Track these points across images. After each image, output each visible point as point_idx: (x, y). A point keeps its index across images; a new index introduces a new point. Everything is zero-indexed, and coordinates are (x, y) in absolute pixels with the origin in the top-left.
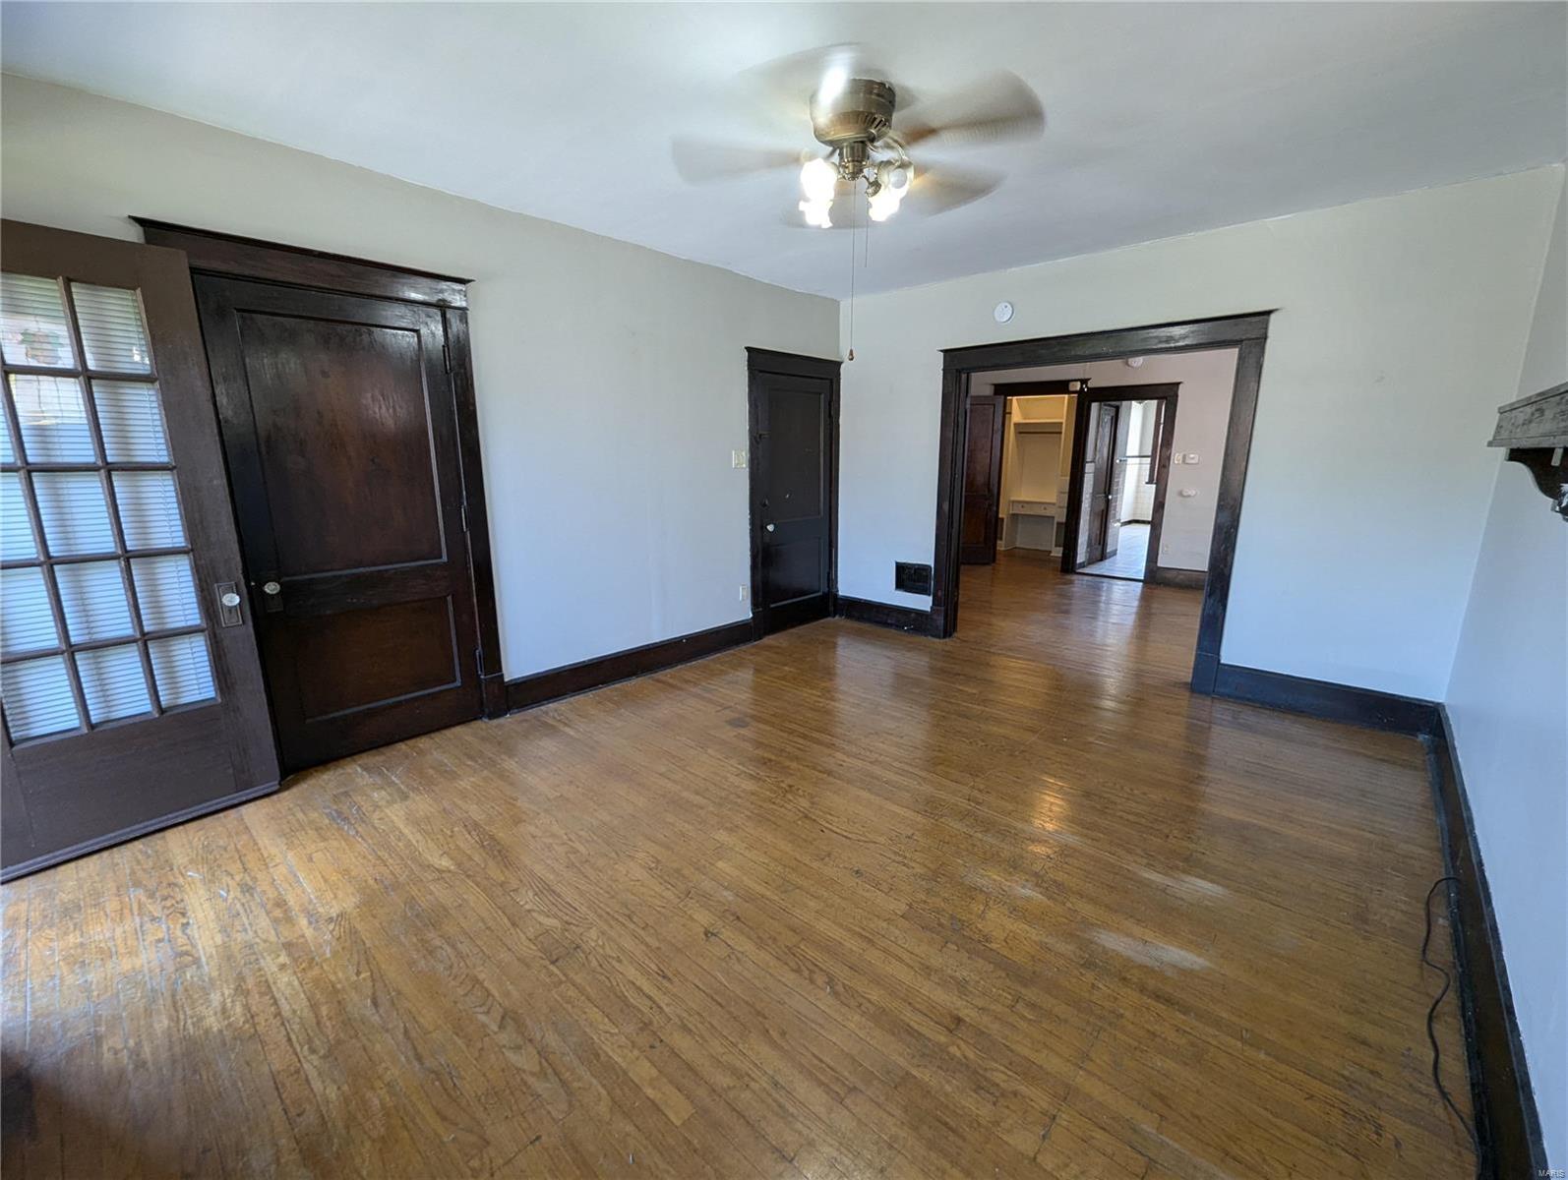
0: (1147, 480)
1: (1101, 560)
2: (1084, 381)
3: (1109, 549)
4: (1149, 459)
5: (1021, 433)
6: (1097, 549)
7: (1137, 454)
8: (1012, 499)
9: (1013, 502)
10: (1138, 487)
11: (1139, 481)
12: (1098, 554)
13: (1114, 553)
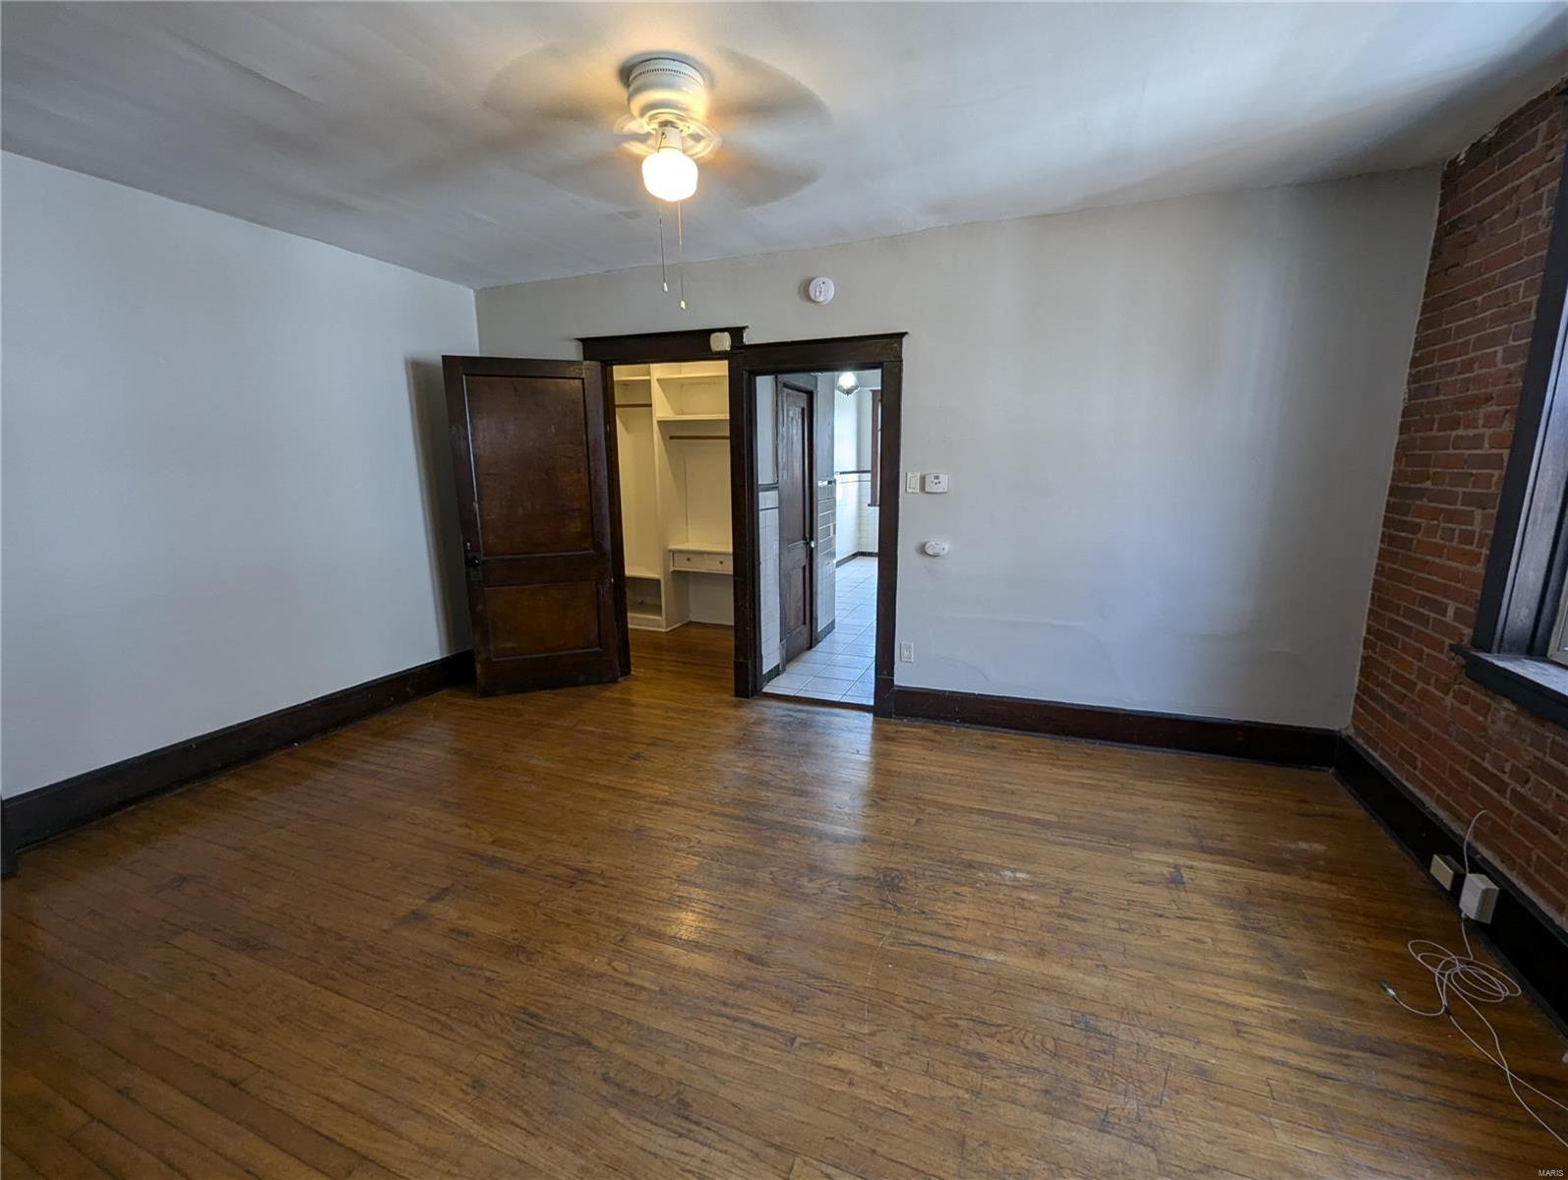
0: (869, 502)
1: (810, 647)
2: (736, 333)
3: (821, 626)
4: (869, 475)
5: (671, 438)
6: (800, 633)
7: (854, 469)
8: (672, 547)
9: (674, 552)
10: (860, 509)
11: (860, 503)
12: (803, 640)
13: (831, 627)
